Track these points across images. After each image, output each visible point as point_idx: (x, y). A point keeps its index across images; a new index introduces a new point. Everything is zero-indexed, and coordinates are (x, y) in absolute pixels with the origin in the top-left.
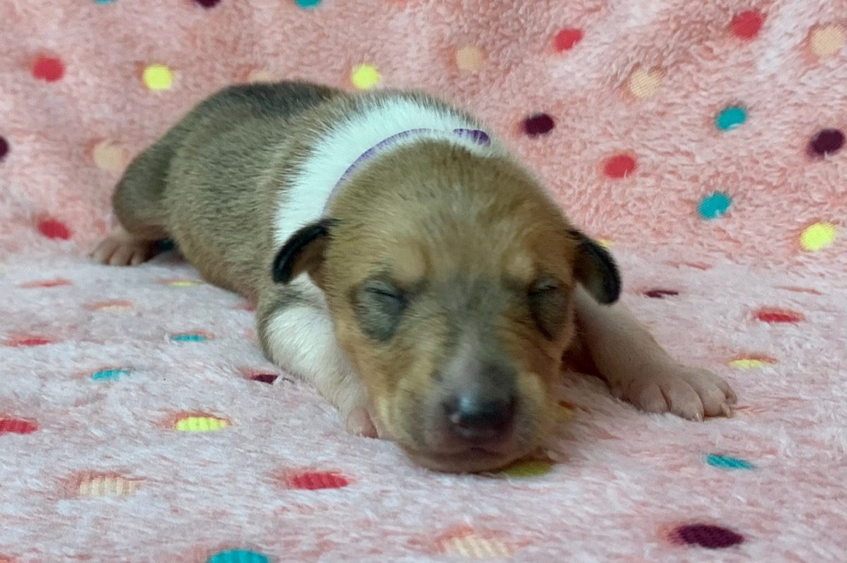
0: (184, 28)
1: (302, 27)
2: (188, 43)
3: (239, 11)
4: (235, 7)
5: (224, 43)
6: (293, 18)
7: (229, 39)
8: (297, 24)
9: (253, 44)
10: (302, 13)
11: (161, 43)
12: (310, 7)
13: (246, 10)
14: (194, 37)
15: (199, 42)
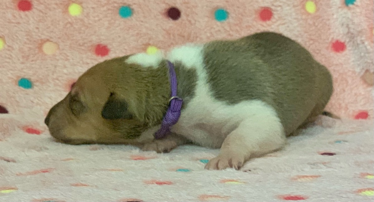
0: (164, 30)
1: (219, 31)
2: (166, 37)
3: (190, 21)
4: (187, 20)
5: (184, 37)
6: (215, 26)
7: (186, 34)
8: (217, 29)
9: (197, 37)
10: (219, 23)
11: (154, 36)
12: (222, 21)
13: (193, 22)
14: (170, 34)
15: (171, 36)
